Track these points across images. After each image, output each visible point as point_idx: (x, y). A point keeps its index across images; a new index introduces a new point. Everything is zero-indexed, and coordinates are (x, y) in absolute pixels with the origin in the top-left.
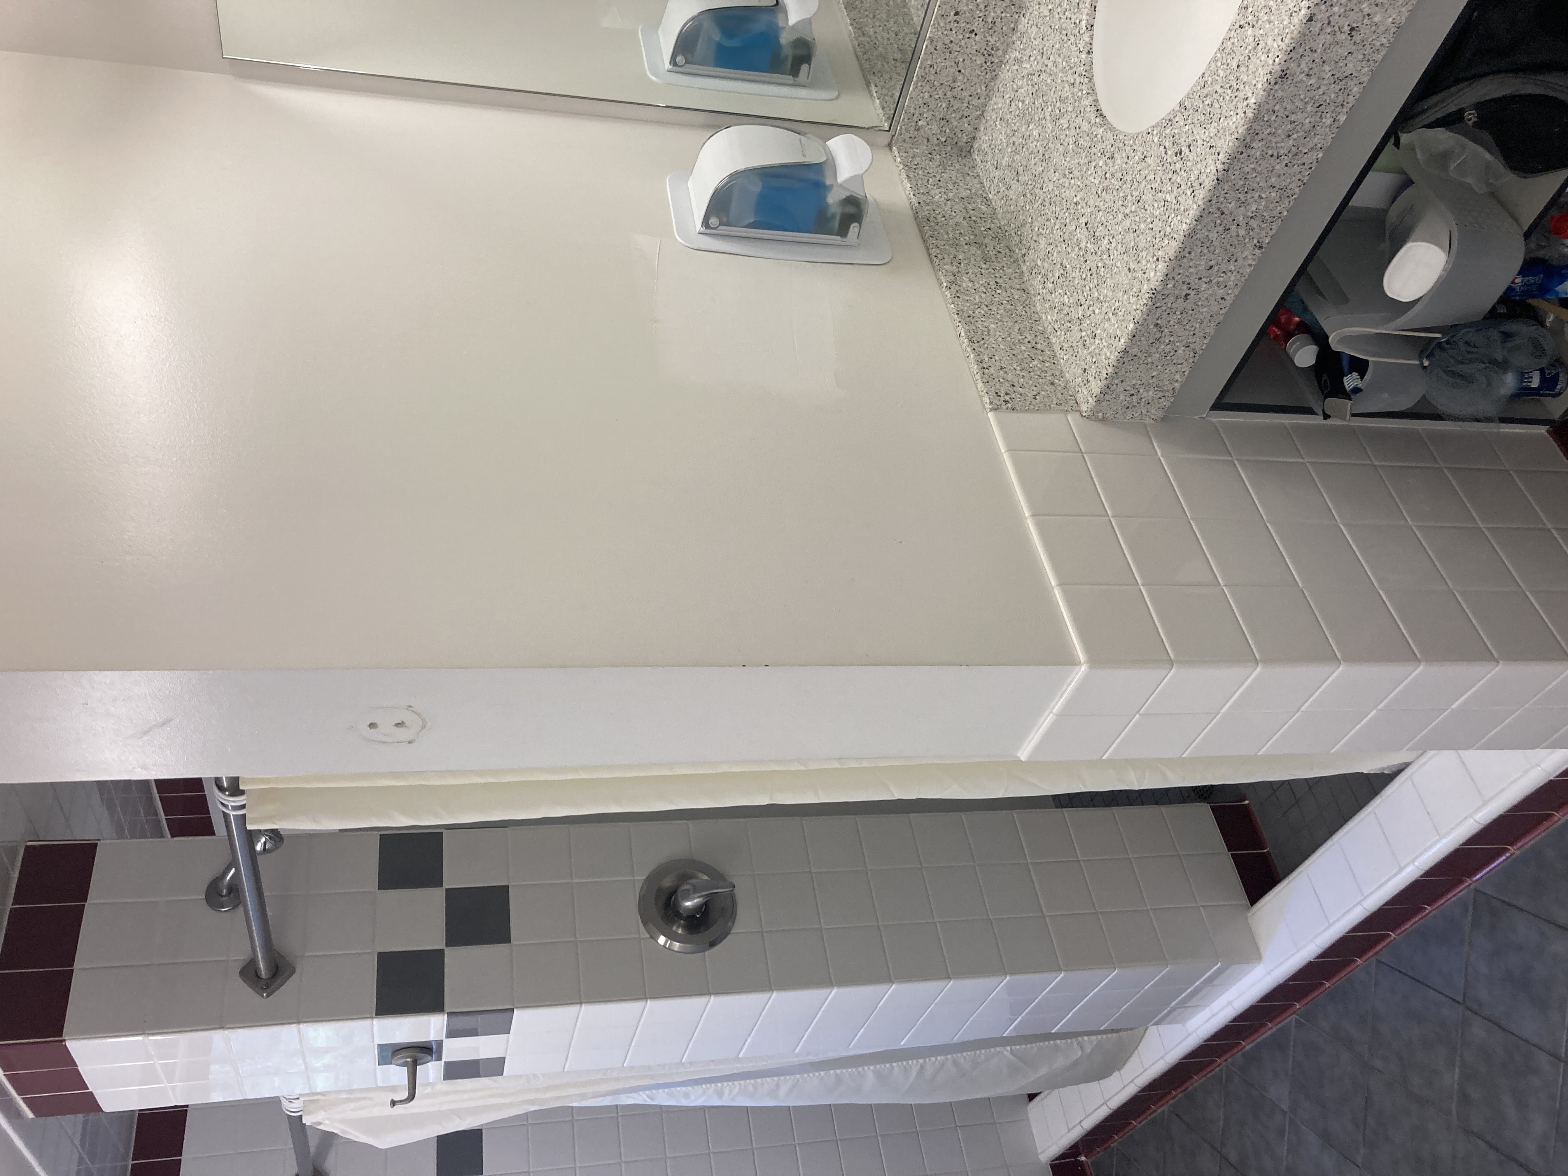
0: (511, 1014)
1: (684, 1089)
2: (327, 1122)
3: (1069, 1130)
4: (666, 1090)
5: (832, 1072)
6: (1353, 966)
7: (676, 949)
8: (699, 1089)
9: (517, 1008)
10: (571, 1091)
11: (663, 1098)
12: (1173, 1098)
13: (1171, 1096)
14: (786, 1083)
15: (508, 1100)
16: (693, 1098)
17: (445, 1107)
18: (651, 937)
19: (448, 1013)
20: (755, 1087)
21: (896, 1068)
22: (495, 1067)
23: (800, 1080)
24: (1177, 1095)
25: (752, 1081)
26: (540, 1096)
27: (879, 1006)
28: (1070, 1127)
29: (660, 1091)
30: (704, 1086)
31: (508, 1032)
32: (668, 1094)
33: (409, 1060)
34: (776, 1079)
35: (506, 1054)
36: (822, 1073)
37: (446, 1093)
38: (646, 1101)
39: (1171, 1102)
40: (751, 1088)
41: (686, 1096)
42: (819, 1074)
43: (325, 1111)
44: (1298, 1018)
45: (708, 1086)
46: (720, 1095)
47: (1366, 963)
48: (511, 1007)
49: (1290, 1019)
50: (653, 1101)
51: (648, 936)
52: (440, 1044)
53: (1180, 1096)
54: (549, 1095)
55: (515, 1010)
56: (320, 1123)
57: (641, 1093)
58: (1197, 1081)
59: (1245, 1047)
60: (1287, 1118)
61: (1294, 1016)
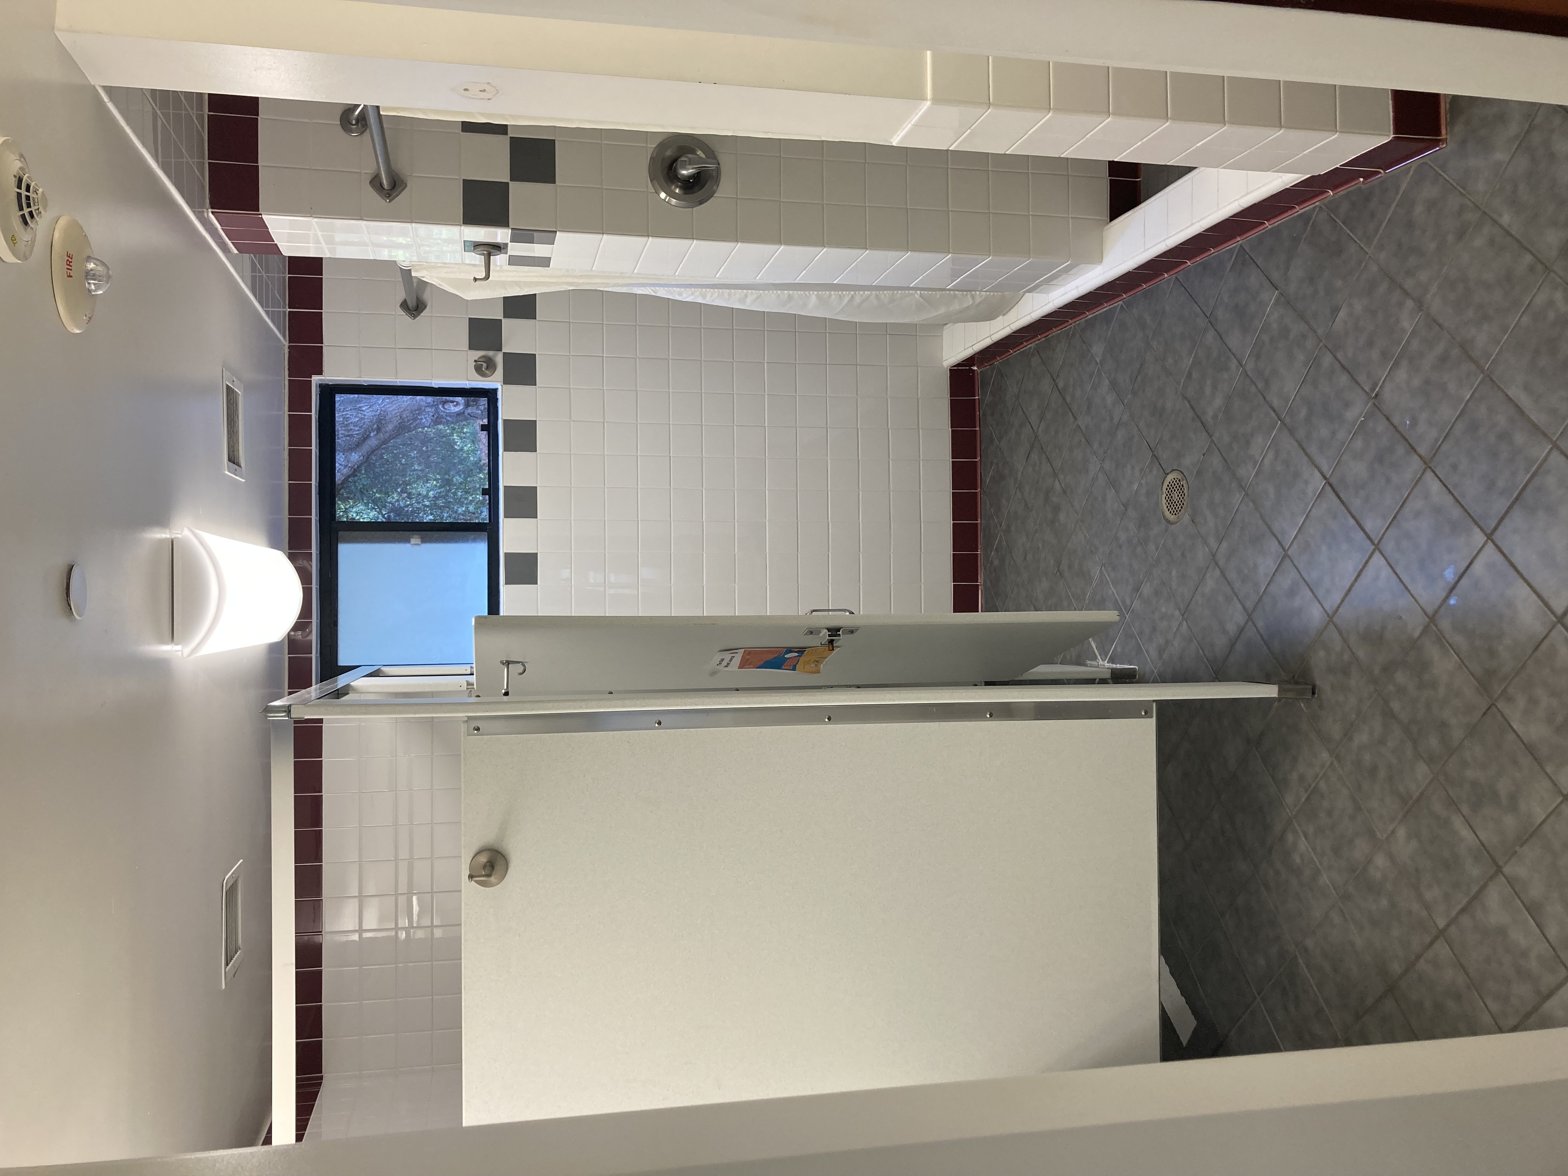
0: (554, 234)
1: (678, 289)
2: (429, 277)
3: (965, 349)
4: (666, 289)
5: (786, 292)
6: (1161, 278)
7: (673, 204)
8: (689, 291)
9: (559, 231)
10: (599, 281)
11: (662, 293)
12: (1039, 340)
13: (1037, 339)
14: (752, 295)
15: (554, 280)
16: (684, 296)
17: (510, 279)
18: (656, 193)
19: (512, 229)
20: (729, 295)
21: (833, 297)
22: (544, 262)
23: (763, 294)
24: (1041, 339)
25: (728, 291)
26: (575, 280)
27: (816, 259)
28: (966, 348)
29: (662, 288)
30: (693, 289)
31: (554, 244)
32: (667, 291)
33: (485, 252)
34: (745, 291)
35: (552, 255)
36: (779, 292)
37: (509, 271)
38: (650, 293)
39: (1037, 342)
40: (726, 295)
41: (680, 294)
42: (777, 292)
43: (427, 271)
44: (1123, 304)
45: (696, 290)
46: (704, 297)
47: (1169, 277)
48: (555, 230)
49: (1118, 303)
50: (656, 293)
51: (654, 191)
52: (506, 245)
53: (1043, 339)
54: (581, 281)
55: (557, 232)
56: (423, 277)
57: (647, 288)
58: (1055, 332)
59: (1088, 316)
60: (1098, 366)
61: (1121, 302)
